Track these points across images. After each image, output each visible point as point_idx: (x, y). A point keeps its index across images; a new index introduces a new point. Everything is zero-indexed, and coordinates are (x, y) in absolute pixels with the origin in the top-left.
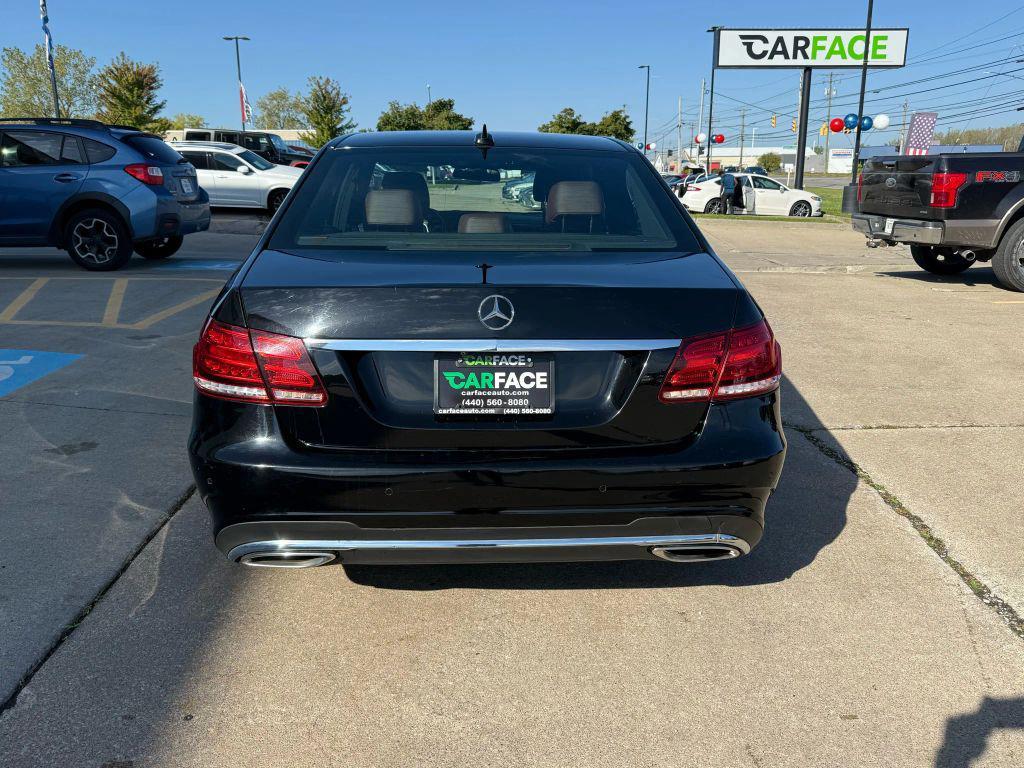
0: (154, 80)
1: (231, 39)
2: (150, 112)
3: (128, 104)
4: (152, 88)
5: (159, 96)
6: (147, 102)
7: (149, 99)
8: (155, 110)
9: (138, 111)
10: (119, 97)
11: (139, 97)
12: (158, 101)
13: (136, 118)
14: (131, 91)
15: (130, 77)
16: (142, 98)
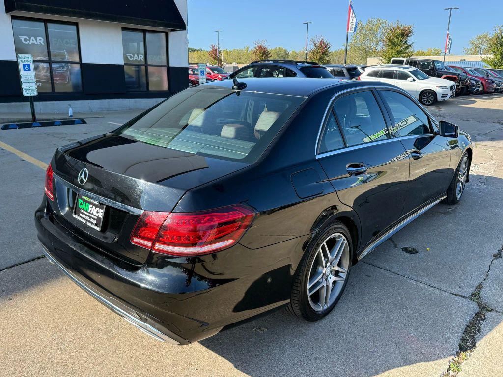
0: (410, 32)
1: (448, 9)
2: (405, 48)
3: (395, 44)
4: (408, 37)
5: (410, 40)
6: (404, 44)
7: (406, 42)
8: (407, 47)
9: (399, 48)
10: (392, 42)
11: (401, 41)
12: (409, 43)
13: (398, 51)
14: (398, 38)
15: (399, 32)
16: (403, 42)
